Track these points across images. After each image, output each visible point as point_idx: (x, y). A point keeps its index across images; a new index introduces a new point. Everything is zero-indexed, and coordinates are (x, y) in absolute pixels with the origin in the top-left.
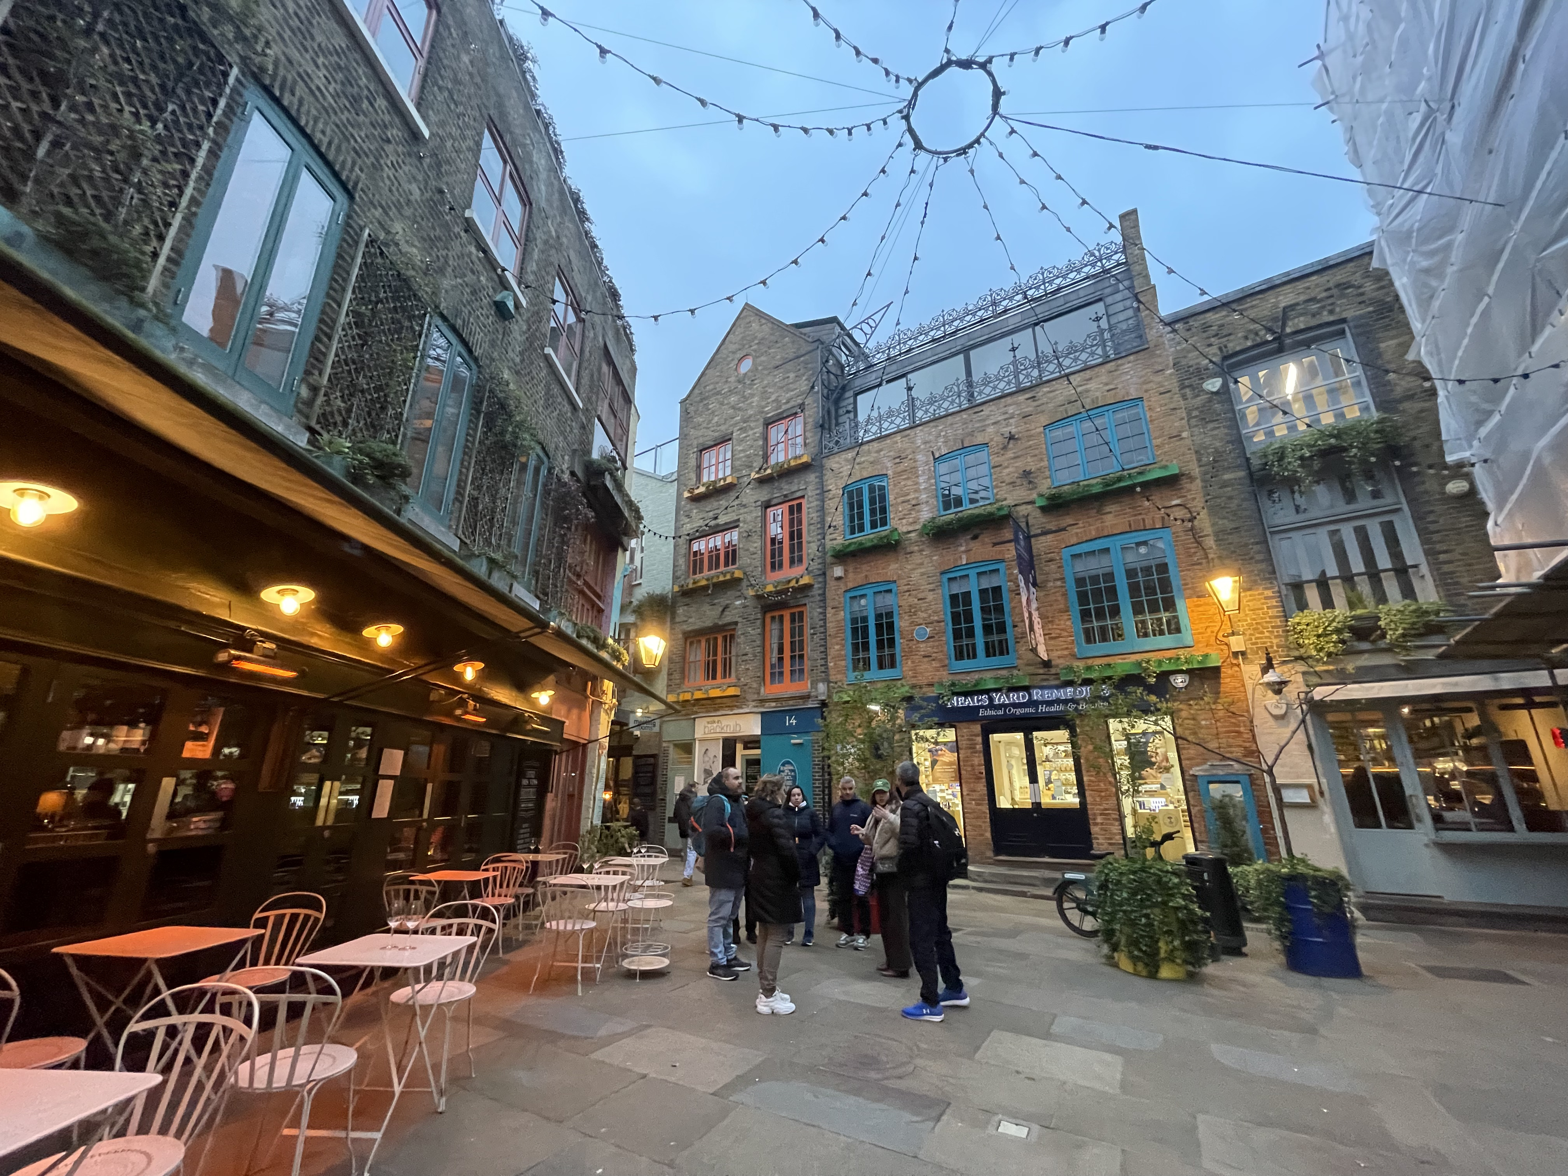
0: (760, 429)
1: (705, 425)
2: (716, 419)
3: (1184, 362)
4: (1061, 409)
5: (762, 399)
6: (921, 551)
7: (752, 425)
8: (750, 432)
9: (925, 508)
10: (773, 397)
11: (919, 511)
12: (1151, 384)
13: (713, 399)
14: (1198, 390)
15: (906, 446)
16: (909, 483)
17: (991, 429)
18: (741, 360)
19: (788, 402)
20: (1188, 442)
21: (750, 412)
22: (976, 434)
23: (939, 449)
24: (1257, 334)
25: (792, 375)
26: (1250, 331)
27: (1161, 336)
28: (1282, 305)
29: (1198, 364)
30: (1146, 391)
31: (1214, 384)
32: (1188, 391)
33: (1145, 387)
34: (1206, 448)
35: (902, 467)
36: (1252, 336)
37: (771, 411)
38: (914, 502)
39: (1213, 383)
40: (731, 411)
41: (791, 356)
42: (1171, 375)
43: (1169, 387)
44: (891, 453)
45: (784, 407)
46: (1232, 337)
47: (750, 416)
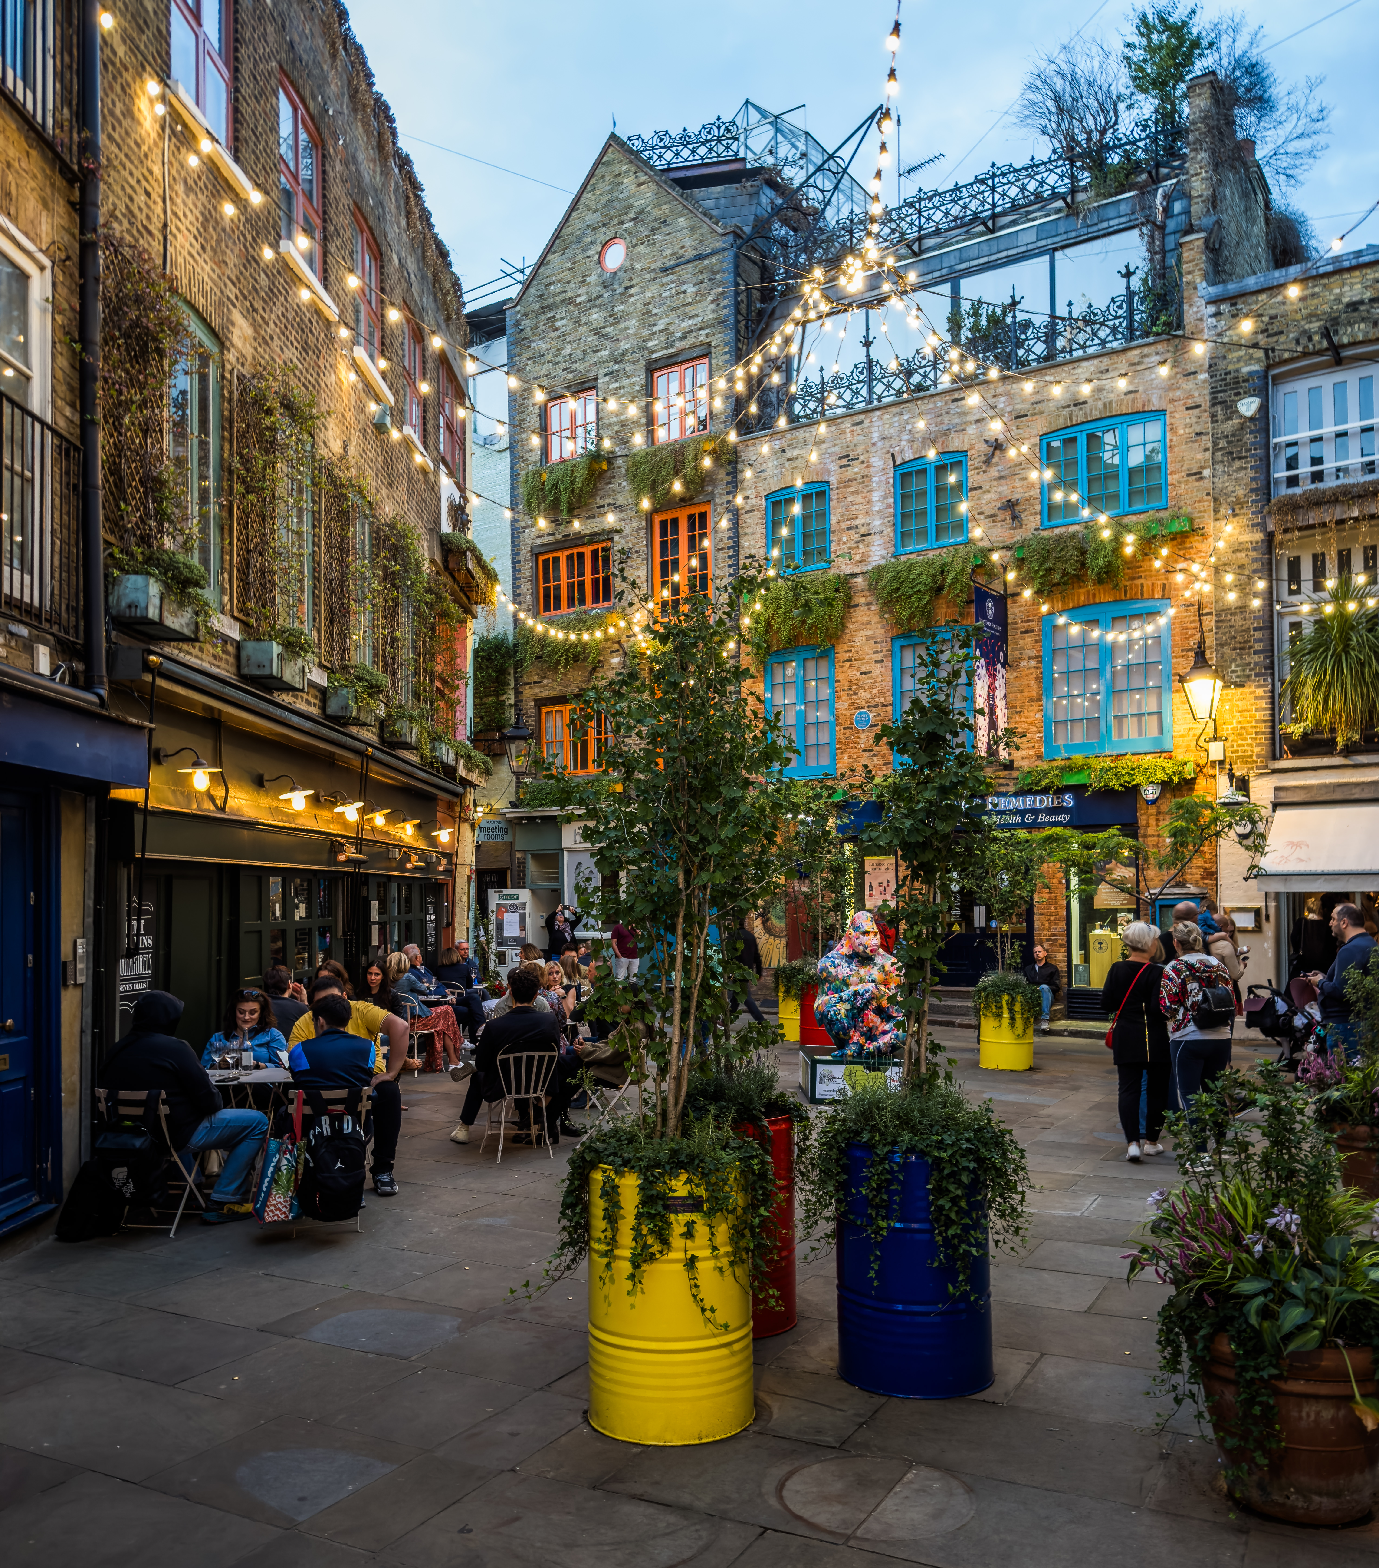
0: (640, 379)
1: (549, 357)
2: (568, 350)
3: (1222, 365)
4: (1065, 412)
5: (644, 324)
6: (869, 604)
7: (629, 368)
8: (626, 382)
9: (876, 540)
10: (661, 325)
11: (868, 545)
12: (1178, 393)
13: (560, 312)
14: (1230, 409)
15: (856, 440)
16: (859, 499)
17: (972, 430)
18: (605, 245)
19: (684, 337)
20: (1207, 484)
21: (624, 345)
22: (953, 434)
23: (902, 451)
24: (1310, 339)
25: (691, 289)
26: (1305, 332)
27: (1201, 320)
28: (1346, 300)
29: (1237, 371)
30: (1172, 401)
31: (1249, 406)
32: (1219, 408)
33: (1171, 395)
34: (1227, 495)
35: (851, 472)
36: (1304, 341)
37: (657, 347)
38: (863, 530)
39: (1249, 404)
40: (592, 338)
41: (690, 254)
42: (1205, 381)
43: (1198, 400)
44: (836, 449)
45: (679, 345)
46: (1282, 338)
47: (623, 354)
